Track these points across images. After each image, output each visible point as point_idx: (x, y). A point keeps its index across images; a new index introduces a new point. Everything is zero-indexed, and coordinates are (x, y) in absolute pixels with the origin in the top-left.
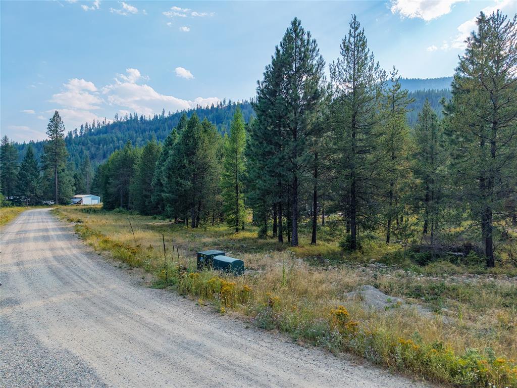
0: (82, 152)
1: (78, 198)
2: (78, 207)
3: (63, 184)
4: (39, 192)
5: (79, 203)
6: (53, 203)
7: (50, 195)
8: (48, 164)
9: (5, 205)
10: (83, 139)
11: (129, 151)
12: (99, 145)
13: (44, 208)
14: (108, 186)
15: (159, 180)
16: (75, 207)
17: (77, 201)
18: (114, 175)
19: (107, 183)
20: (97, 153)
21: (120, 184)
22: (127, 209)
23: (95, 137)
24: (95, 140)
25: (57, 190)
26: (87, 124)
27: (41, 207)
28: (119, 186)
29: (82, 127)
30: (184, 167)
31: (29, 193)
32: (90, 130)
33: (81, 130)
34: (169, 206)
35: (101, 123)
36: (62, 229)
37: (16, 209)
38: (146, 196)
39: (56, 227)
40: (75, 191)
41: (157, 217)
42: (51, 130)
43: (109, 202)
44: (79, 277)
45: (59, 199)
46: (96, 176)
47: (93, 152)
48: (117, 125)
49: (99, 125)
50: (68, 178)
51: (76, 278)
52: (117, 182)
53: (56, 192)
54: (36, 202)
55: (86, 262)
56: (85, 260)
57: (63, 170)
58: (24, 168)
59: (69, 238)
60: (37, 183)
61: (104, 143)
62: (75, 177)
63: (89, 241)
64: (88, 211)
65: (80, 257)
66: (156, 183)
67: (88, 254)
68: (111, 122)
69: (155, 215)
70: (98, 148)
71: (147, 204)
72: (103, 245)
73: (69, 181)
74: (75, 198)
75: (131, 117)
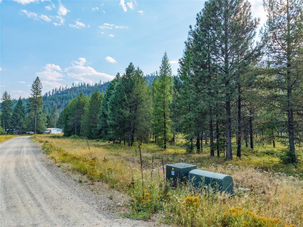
0: (52, 104)
1: (49, 130)
2: (48, 135)
3: (40, 121)
4: (25, 126)
5: (49, 133)
6: (33, 133)
7: (31, 127)
8: (31, 109)
9: (2, 134)
10: (54, 97)
11: (81, 99)
12: (63, 100)
13: (27, 136)
14: (67, 121)
15: (103, 113)
16: (46, 135)
17: (48, 132)
18: (72, 114)
19: (67, 119)
20: (61, 105)
21: (75, 120)
22: (79, 136)
23: (61, 96)
24: (60, 97)
25: (36, 125)
26: (56, 88)
27: (25, 135)
28: (75, 121)
29: (53, 90)
30: (124, 100)
31: (18, 127)
32: (58, 92)
33: (53, 92)
34: (112, 130)
35: (64, 88)
36: (34, 147)
37: (9, 136)
38: (93, 127)
39: (29, 145)
40: (47, 126)
41: (100, 140)
42: (34, 88)
43: (67, 131)
44: (32, 195)
45: (37, 131)
46: (60, 117)
47: (59, 104)
48: (74, 89)
49: (63, 89)
50: (43, 117)
51: (27, 197)
52: (73, 118)
53: (35, 126)
54: (23, 132)
55: (45, 175)
56: (44, 172)
57: (40, 113)
58: (16, 110)
59: (36, 153)
60: (24, 120)
61: (66, 99)
62: (48, 117)
63: (51, 155)
64: (54, 137)
65: (40, 169)
66: (101, 115)
67: (49, 166)
68: (70, 87)
69: (98, 139)
70: (62, 102)
71: (93, 131)
72: (62, 158)
73: (44, 120)
74: (47, 130)
75: (82, 85)
